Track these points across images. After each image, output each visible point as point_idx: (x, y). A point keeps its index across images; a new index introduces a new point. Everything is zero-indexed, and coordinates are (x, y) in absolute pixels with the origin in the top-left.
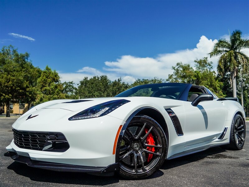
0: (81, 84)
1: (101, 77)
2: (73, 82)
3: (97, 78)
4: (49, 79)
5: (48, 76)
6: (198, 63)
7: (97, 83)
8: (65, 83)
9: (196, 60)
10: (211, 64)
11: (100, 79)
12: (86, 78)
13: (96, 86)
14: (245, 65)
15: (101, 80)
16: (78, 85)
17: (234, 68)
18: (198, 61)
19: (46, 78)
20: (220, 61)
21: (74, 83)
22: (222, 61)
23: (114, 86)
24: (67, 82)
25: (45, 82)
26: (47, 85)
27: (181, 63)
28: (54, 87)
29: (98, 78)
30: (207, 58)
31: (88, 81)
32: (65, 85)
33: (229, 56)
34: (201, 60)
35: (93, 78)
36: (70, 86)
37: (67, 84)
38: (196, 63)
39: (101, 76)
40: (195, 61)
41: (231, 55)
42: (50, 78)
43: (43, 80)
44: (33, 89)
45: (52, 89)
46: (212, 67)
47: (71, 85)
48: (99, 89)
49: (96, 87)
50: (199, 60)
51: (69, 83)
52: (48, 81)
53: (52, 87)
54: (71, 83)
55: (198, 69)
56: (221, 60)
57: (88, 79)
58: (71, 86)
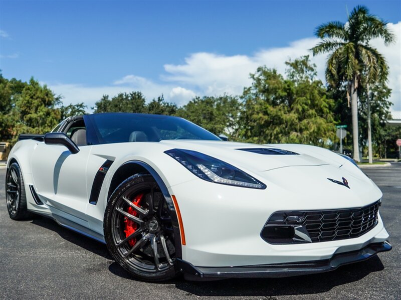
0: (98, 107)
1: (132, 95)
2: (83, 105)
3: (124, 97)
4: (36, 101)
5: (34, 95)
6: (291, 66)
8: (70, 106)
9: (288, 61)
10: (314, 68)
11: (129, 98)
12: (105, 98)
14: (372, 68)
15: (131, 99)
16: (93, 108)
17: (354, 73)
18: (291, 62)
19: (31, 99)
20: (330, 62)
21: (86, 106)
22: (334, 61)
23: (150, 110)
24: (73, 104)
25: (28, 105)
26: (33, 111)
27: (265, 67)
28: (44, 114)
29: (126, 96)
30: (307, 57)
31: (110, 103)
32: (70, 110)
33: (346, 52)
34: (297, 62)
35: (117, 96)
36: (79, 111)
37: (74, 108)
38: (288, 67)
39: (132, 93)
40: (287, 63)
41: (348, 51)
42: (36, 99)
43: (26, 102)
44: (4, 118)
45: (40, 116)
46: (316, 72)
47: (81, 109)
50: (293, 61)
51: (78, 106)
52: (34, 103)
53: (41, 113)
54: (81, 106)
55: (291, 77)
56: (332, 59)
57: (110, 99)
58: (81, 111)
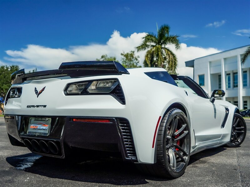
1: (11, 67)
3: (5, 68)
6: (125, 56)
7: (6, 74)
9: (123, 53)
10: (138, 59)
11: (9, 70)
13: (5, 77)
14: (171, 61)
15: (11, 70)
17: (161, 63)
18: (124, 54)
20: (147, 56)
22: (149, 56)
27: (107, 56)
29: (6, 67)
30: (134, 52)
33: (157, 51)
34: (128, 54)
38: (123, 57)
39: (11, 66)
40: (122, 54)
41: (158, 50)
46: (139, 61)
48: (8, 81)
49: (4, 79)
50: (126, 53)
55: (125, 63)
56: (148, 55)
